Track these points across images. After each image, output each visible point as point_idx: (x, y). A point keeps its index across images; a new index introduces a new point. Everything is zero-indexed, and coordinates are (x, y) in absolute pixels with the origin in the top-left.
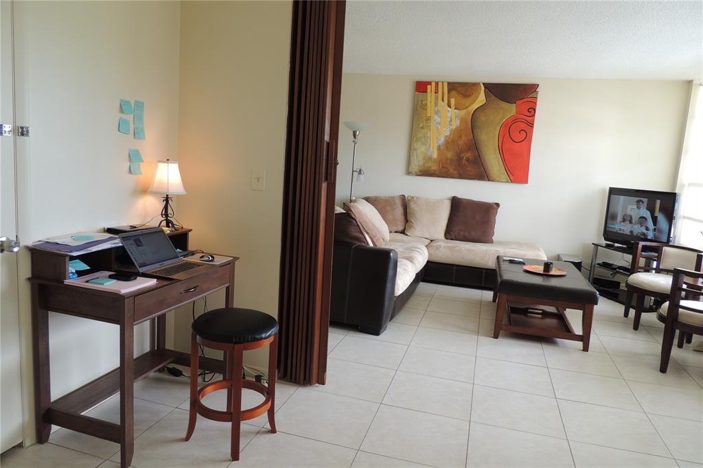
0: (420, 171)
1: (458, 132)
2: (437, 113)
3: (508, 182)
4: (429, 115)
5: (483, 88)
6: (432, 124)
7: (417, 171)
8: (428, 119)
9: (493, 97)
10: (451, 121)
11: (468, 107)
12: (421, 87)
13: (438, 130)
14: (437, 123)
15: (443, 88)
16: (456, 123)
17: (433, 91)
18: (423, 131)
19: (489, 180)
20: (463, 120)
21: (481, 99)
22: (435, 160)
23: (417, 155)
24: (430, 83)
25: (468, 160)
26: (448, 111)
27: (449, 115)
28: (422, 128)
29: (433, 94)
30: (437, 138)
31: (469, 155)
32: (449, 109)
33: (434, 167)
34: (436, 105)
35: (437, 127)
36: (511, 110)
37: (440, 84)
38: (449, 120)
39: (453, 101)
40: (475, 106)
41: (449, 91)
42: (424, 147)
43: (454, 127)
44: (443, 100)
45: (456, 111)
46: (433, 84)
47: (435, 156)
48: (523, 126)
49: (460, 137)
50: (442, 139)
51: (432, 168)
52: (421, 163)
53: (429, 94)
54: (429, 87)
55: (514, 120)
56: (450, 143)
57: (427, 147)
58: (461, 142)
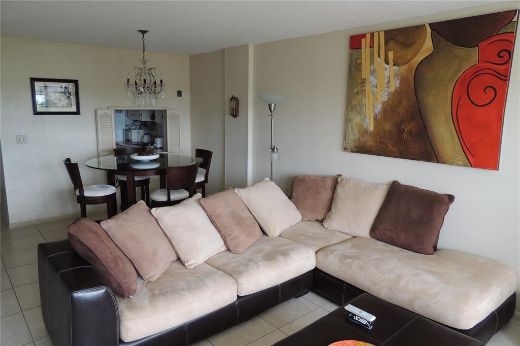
0: (356, 147)
1: (398, 97)
2: (373, 73)
3: (465, 165)
4: (363, 77)
5: (429, 30)
6: (368, 88)
7: (353, 147)
8: (363, 82)
9: (444, 42)
10: (389, 81)
11: (409, 61)
12: (355, 42)
13: (374, 95)
14: (373, 86)
15: (379, 40)
16: (395, 84)
17: (368, 45)
18: (359, 97)
19: (438, 163)
20: (403, 81)
21: (427, 46)
22: (371, 134)
23: (352, 126)
24: (364, 36)
25: (410, 133)
26: (386, 69)
27: (387, 73)
28: (357, 93)
29: (368, 49)
30: (374, 105)
31: (411, 126)
32: (387, 66)
33: (370, 142)
34: (372, 62)
35: (373, 91)
36: (471, 57)
37: (376, 34)
38: (387, 80)
39: (391, 55)
40: (419, 58)
41: (386, 43)
42: (360, 117)
43: (392, 89)
44: (379, 56)
45: (394, 67)
46: (368, 36)
47: (371, 128)
48: (490, 80)
49: (400, 103)
50: (379, 107)
51: (369, 144)
52: (357, 136)
53: (363, 50)
54: (363, 40)
55: (476, 73)
56: (389, 110)
57: (363, 117)
58: (401, 110)
